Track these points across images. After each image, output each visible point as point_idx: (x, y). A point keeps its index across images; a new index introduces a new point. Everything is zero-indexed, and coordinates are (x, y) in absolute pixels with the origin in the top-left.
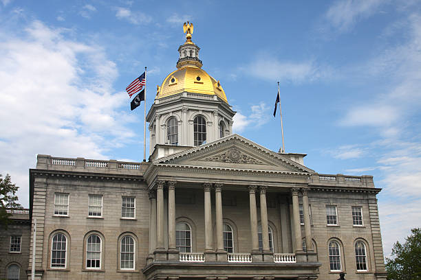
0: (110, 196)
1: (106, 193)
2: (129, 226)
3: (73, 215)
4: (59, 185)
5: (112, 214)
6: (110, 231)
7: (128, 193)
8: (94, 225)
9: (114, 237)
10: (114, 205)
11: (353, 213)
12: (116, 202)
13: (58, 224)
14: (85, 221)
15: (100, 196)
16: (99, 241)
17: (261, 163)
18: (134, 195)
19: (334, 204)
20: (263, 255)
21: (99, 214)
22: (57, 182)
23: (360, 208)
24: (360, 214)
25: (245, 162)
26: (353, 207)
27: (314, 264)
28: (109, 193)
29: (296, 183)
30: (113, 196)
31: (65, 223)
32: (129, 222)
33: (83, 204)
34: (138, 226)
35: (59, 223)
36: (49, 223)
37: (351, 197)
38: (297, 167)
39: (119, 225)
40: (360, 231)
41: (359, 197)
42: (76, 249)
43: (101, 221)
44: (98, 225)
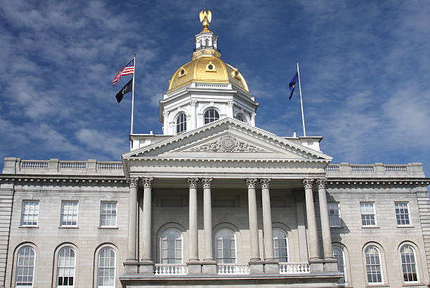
0: (86, 201)
1: (82, 199)
2: (109, 236)
3: (42, 225)
4: (28, 191)
5: (88, 222)
6: (86, 243)
7: (108, 198)
8: (66, 235)
9: (90, 250)
10: (91, 211)
11: (397, 211)
12: (94, 208)
13: (24, 236)
14: (57, 231)
15: (75, 202)
16: (72, 255)
17: (262, 151)
18: (116, 200)
19: (371, 200)
20: (264, 265)
21: (74, 223)
22: (26, 187)
23: (405, 203)
24: (406, 211)
25: (242, 151)
26: (396, 203)
27: (332, 274)
28: (86, 198)
29: (309, 174)
30: (90, 201)
31: (33, 235)
32: (109, 231)
33: (54, 211)
34: (119, 236)
35: (26, 235)
36: (16, 235)
37: (393, 190)
38: (309, 154)
39: (96, 236)
40: (406, 232)
41: (404, 190)
42: (45, 264)
43: (76, 231)
44: (71, 235)
